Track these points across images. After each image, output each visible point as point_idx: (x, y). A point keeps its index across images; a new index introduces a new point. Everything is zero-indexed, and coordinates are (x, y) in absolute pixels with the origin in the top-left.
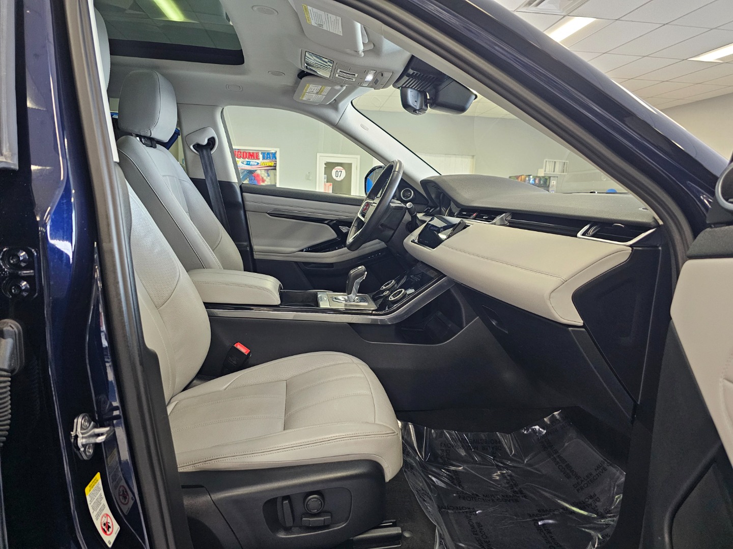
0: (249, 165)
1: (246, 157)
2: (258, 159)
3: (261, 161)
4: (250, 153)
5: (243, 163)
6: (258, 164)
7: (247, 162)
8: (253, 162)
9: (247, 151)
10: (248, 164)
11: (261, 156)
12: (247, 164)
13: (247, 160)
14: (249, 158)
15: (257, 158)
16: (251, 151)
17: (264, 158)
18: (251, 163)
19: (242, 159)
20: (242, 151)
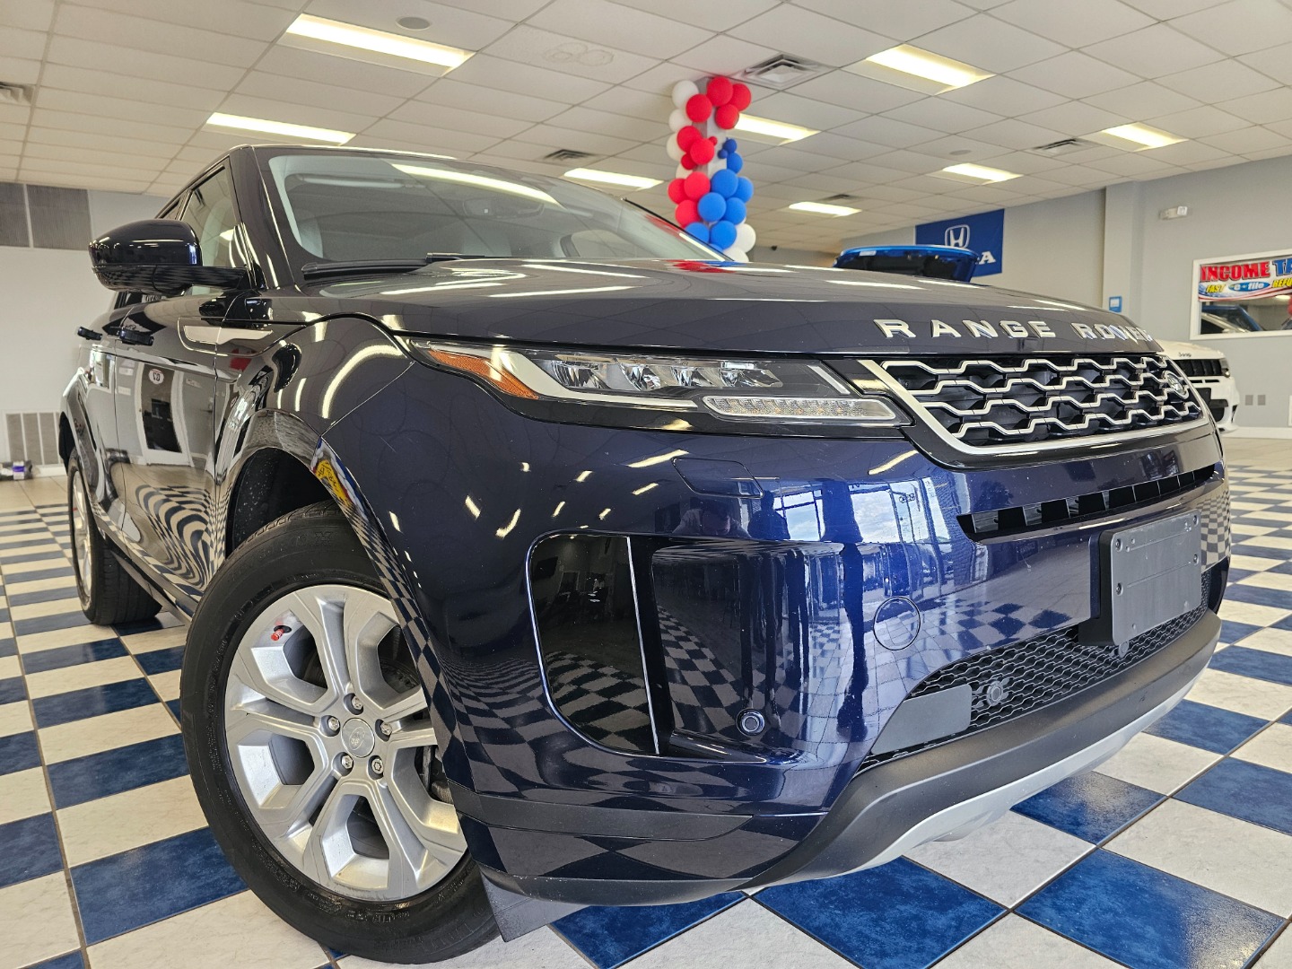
0: (1246, 290)
1: (1239, 276)
2: (1268, 275)
3: (1273, 278)
4: (1247, 266)
5: (1233, 289)
6: (1267, 285)
7: (1242, 284)
8: (1255, 283)
9: (1240, 264)
10: (1244, 288)
11: (1272, 268)
12: (1242, 290)
13: (1241, 281)
14: (1246, 276)
15: (1265, 274)
16: (1249, 263)
17: (1280, 272)
18: (1250, 285)
19: (1230, 282)
20: (1230, 265)
